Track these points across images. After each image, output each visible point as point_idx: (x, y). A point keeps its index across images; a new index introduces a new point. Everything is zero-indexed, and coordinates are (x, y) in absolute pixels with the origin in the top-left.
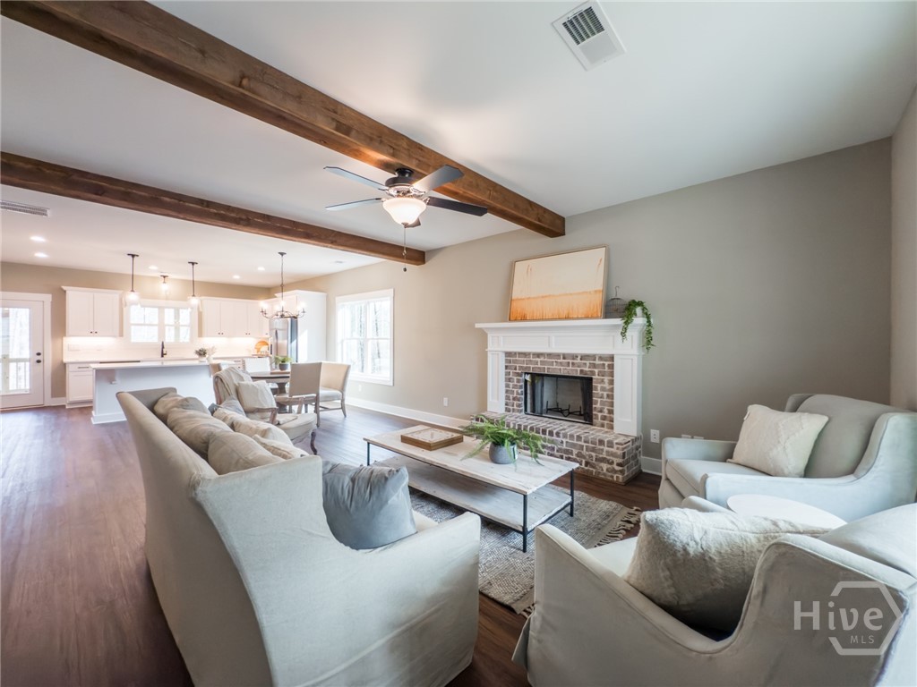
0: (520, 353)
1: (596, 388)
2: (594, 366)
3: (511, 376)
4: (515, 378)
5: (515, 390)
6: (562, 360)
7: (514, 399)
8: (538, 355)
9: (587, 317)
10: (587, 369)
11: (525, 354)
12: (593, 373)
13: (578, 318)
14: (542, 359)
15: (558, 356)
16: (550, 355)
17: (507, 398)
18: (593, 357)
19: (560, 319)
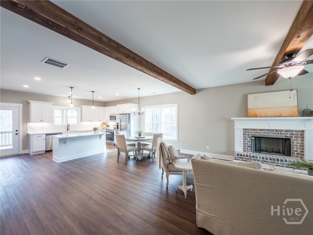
0: (251, 129)
1: (293, 143)
2: (293, 134)
3: (246, 138)
4: (249, 139)
5: (249, 143)
6: (275, 132)
7: (248, 146)
8: (262, 130)
9: (291, 116)
10: (289, 135)
11: (254, 130)
12: (292, 137)
13: (286, 116)
14: (264, 131)
15: (273, 130)
16: (268, 130)
17: (244, 146)
18: (292, 131)
19: (275, 117)
